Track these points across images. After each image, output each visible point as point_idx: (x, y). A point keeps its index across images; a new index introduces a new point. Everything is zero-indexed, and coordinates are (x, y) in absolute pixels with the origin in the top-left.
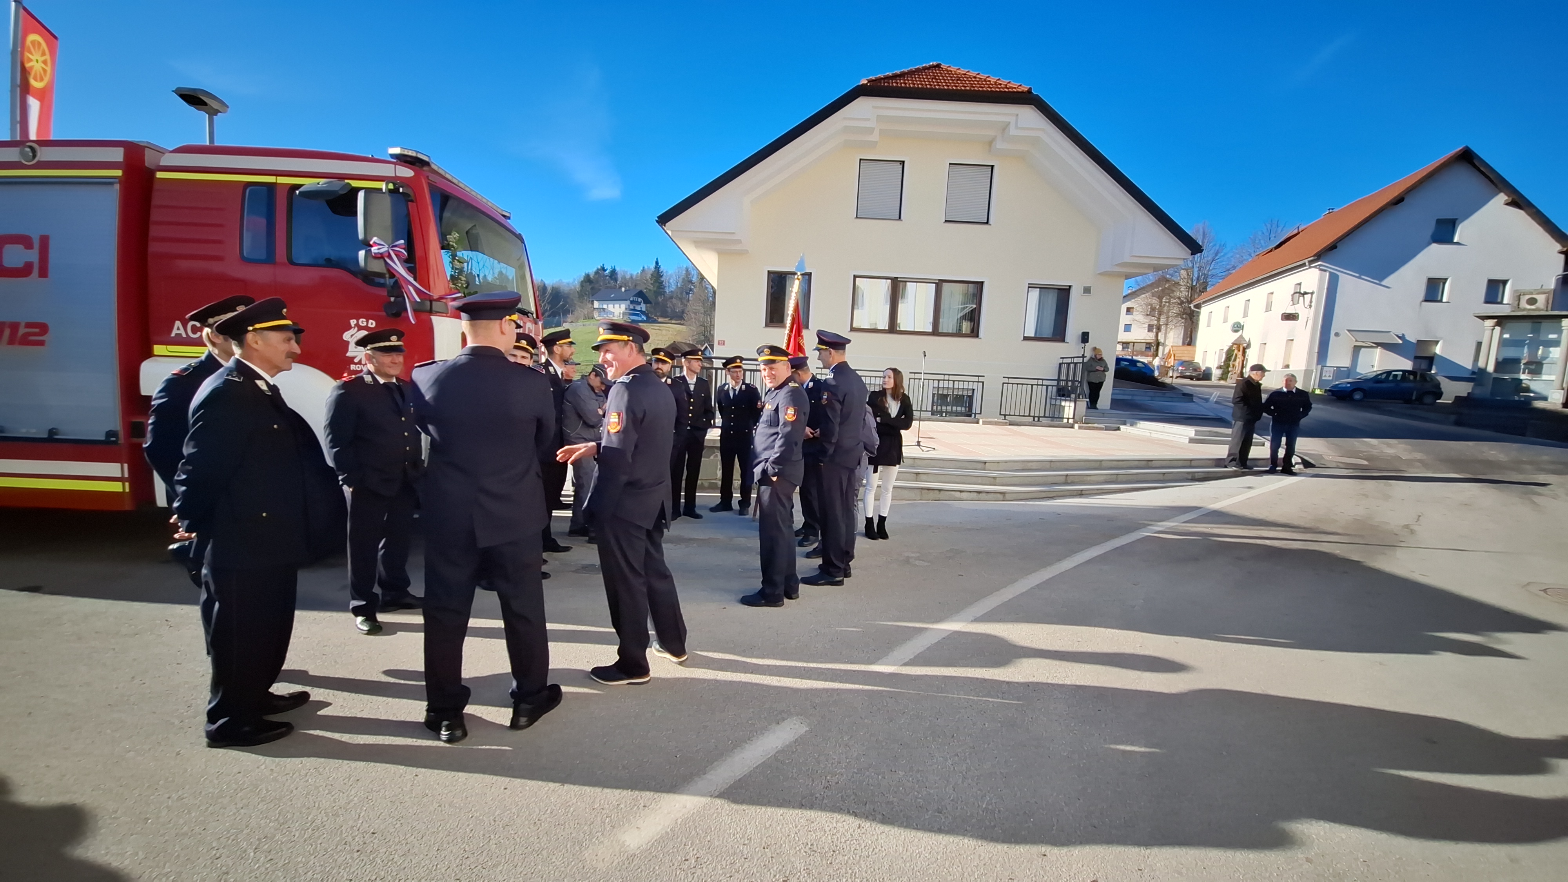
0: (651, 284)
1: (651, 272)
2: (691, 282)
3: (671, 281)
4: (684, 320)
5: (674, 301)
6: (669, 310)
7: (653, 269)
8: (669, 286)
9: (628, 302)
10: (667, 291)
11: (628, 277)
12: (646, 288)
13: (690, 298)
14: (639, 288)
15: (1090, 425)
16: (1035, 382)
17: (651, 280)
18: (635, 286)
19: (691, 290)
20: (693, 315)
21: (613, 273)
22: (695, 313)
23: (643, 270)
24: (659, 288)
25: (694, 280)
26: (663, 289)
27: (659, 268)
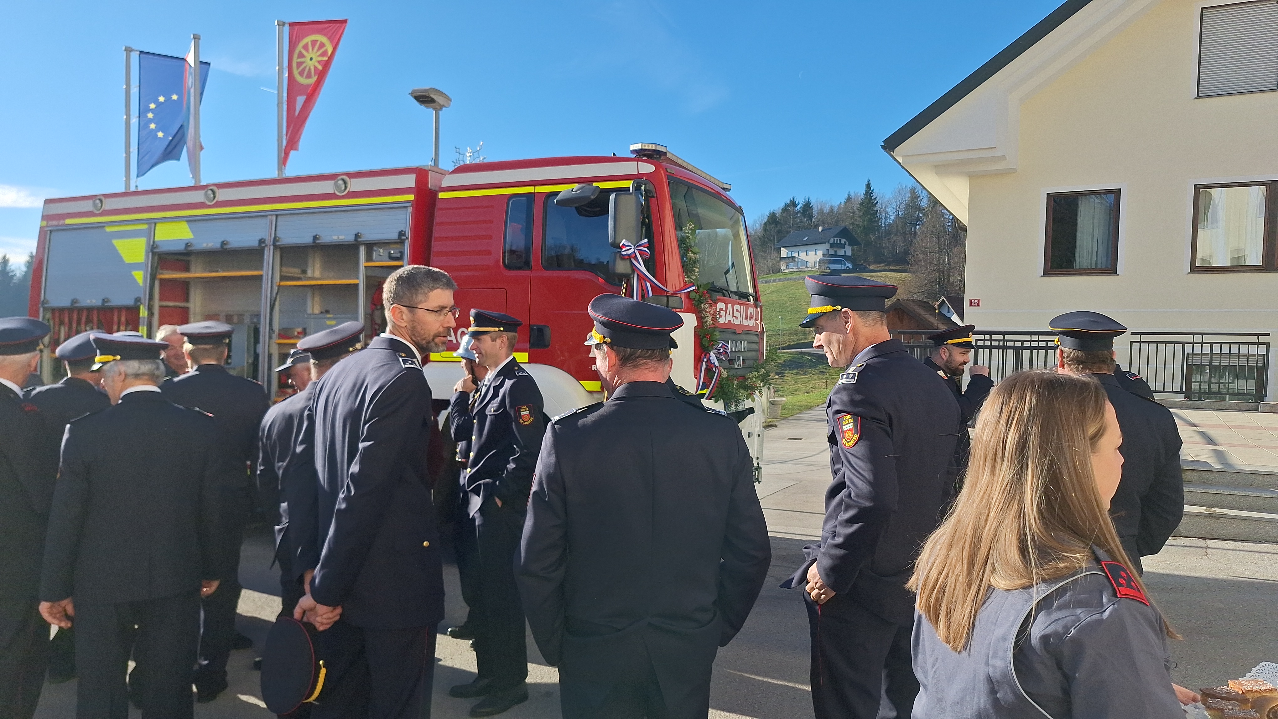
0: (860, 217)
1: (860, 200)
2: (919, 208)
3: (889, 210)
4: (908, 264)
5: (893, 237)
6: (886, 252)
7: (862, 196)
8: (886, 217)
9: (827, 246)
10: (883, 225)
11: (826, 210)
12: (853, 223)
13: (917, 231)
14: (842, 225)
17: (860, 211)
18: (837, 222)
19: (918, 219)
20: (921, 256)
21: (807, 206)
22: (925, 253)
23: (849, 199)
24: (871, 221)
25: (924, 203)
26: (878, 221)
27: (872, 193)
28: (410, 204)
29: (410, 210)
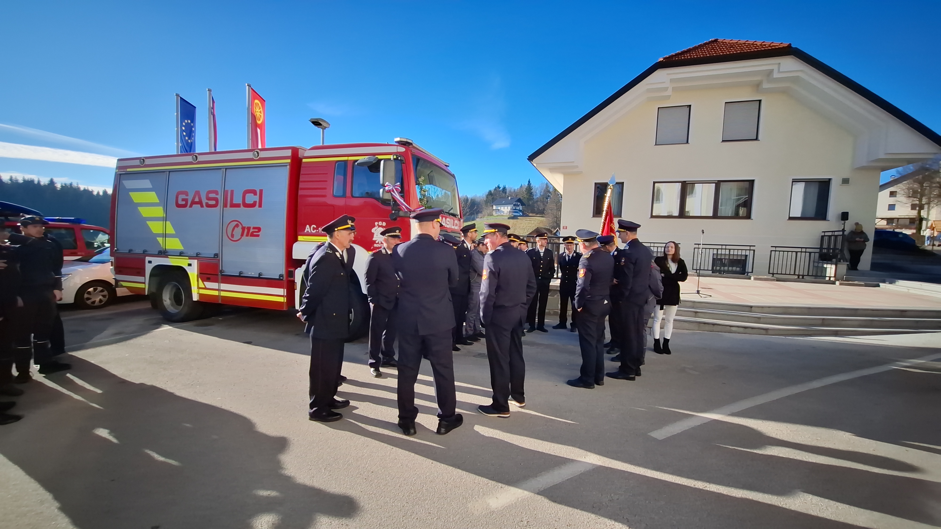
0: (526, 194)
1: (526, 187)
2: (549, 192)
3: (537, 192)
4: (545, 214)
5: (539, 203)
6: (536, 209)
7: (527, 186)
8: (536, 195)
9: (512, 205)
10: (535, 198)
11: (512, 191)
12: (523, 197)
13: (548, 201)
14: (518, 197)
15: (850, 282)
16: (800, 250)
17: (526, 192)
18: (516, 195)
19: (549, 196)
20: (550, 211)
21: (504, 189)
22: (551, 210)
23: (521, 186)
24: (530, 196)
25: (551, 190)
26: (533, 196)
27: (530, 185)
28: (288, 164)
29: (288, 167)
